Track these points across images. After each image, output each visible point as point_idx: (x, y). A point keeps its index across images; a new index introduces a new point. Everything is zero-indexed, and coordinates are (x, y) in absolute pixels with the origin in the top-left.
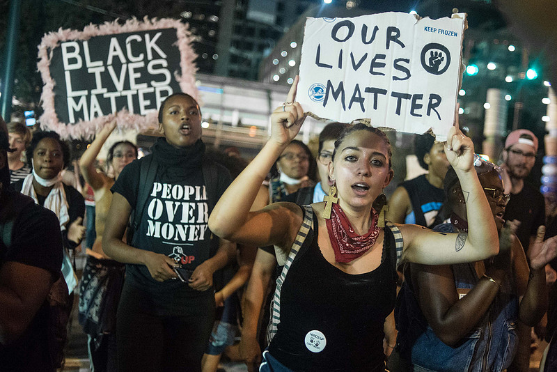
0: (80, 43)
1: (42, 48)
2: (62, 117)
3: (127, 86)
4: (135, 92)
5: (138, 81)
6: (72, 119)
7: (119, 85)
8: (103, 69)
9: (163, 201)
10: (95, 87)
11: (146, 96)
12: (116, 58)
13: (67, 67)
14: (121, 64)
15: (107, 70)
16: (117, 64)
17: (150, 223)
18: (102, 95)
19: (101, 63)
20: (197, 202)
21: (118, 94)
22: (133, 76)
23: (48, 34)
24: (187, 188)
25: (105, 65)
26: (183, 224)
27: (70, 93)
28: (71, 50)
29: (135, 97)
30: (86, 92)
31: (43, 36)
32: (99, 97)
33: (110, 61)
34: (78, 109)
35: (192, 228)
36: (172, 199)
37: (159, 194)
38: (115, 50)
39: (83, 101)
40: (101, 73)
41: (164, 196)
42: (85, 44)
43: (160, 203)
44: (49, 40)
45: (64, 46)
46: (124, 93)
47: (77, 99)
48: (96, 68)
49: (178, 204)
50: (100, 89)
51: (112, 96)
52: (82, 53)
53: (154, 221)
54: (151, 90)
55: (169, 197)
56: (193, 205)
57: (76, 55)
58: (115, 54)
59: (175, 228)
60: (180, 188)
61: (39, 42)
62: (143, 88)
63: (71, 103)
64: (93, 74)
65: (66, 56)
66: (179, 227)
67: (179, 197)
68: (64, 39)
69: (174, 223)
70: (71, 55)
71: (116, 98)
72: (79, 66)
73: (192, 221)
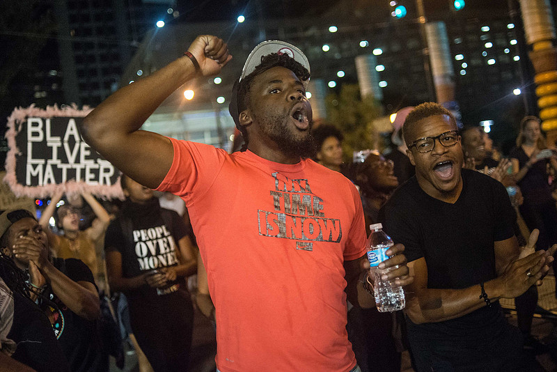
0: (44, 121)
1: (11, 120)
2: (21, 178)
3: (77, 161)
4: (83, 167)
5: (87, 158)
6: (28, 182)
7: (71, 159)
8: (59, 144)
9: (145, 242)
10: (51, 158)
11: (92, 171)
12: (72, 137)
13: (30, 138)
14: (75, 142)
15: (63, 145)
16: (72, 141)
17: (140, 260)
18: (56, 165)
19: (58, 139)
20: (166, 237)
21: (69, 166)
22: (84, 153)
23: (18, 108)
24: (157, 229)
25: (62, 141)
26: (162, 255)
27: (30, 160)
28: (35, 124)
29: (83, 171)
30: (43, 161)
31: (13, 110)
32: (54, 166)
33: (66, 138)
34: (34, 174)
35: (169, 255)
36: (150, 240)
37: (140, 239)
38: (72, 129)
39: (40, 168)
40: (58, 148)
41: (144, 239)
42: (48, 122)
43: (143, 244)
44: (18, 114)
45: (30, 121)
46: (75, 166)
47: (35, 166)
48: (54, 143)
49: (155, 242)
50: (55, 160)
51: (65, 167)
52: (44, 129)
53: (143, 259)
54: (96, 166)
55: (148, 239)
56: (165, 239)
57: (39, 129)
58: (72, 133)
59: (158, 259)
60: (153, 230)
61: (9, 114)
62: (90, 164)
63: (29, 168)
64: (51, 148)
65: (30, 129)
66: (160, 257)
67: (155, 236)
68: (31, 115)
69: (156, 256)
70: (35, 129)
71: (68, 170)
72: (40, 139)
73: (168, 250)
